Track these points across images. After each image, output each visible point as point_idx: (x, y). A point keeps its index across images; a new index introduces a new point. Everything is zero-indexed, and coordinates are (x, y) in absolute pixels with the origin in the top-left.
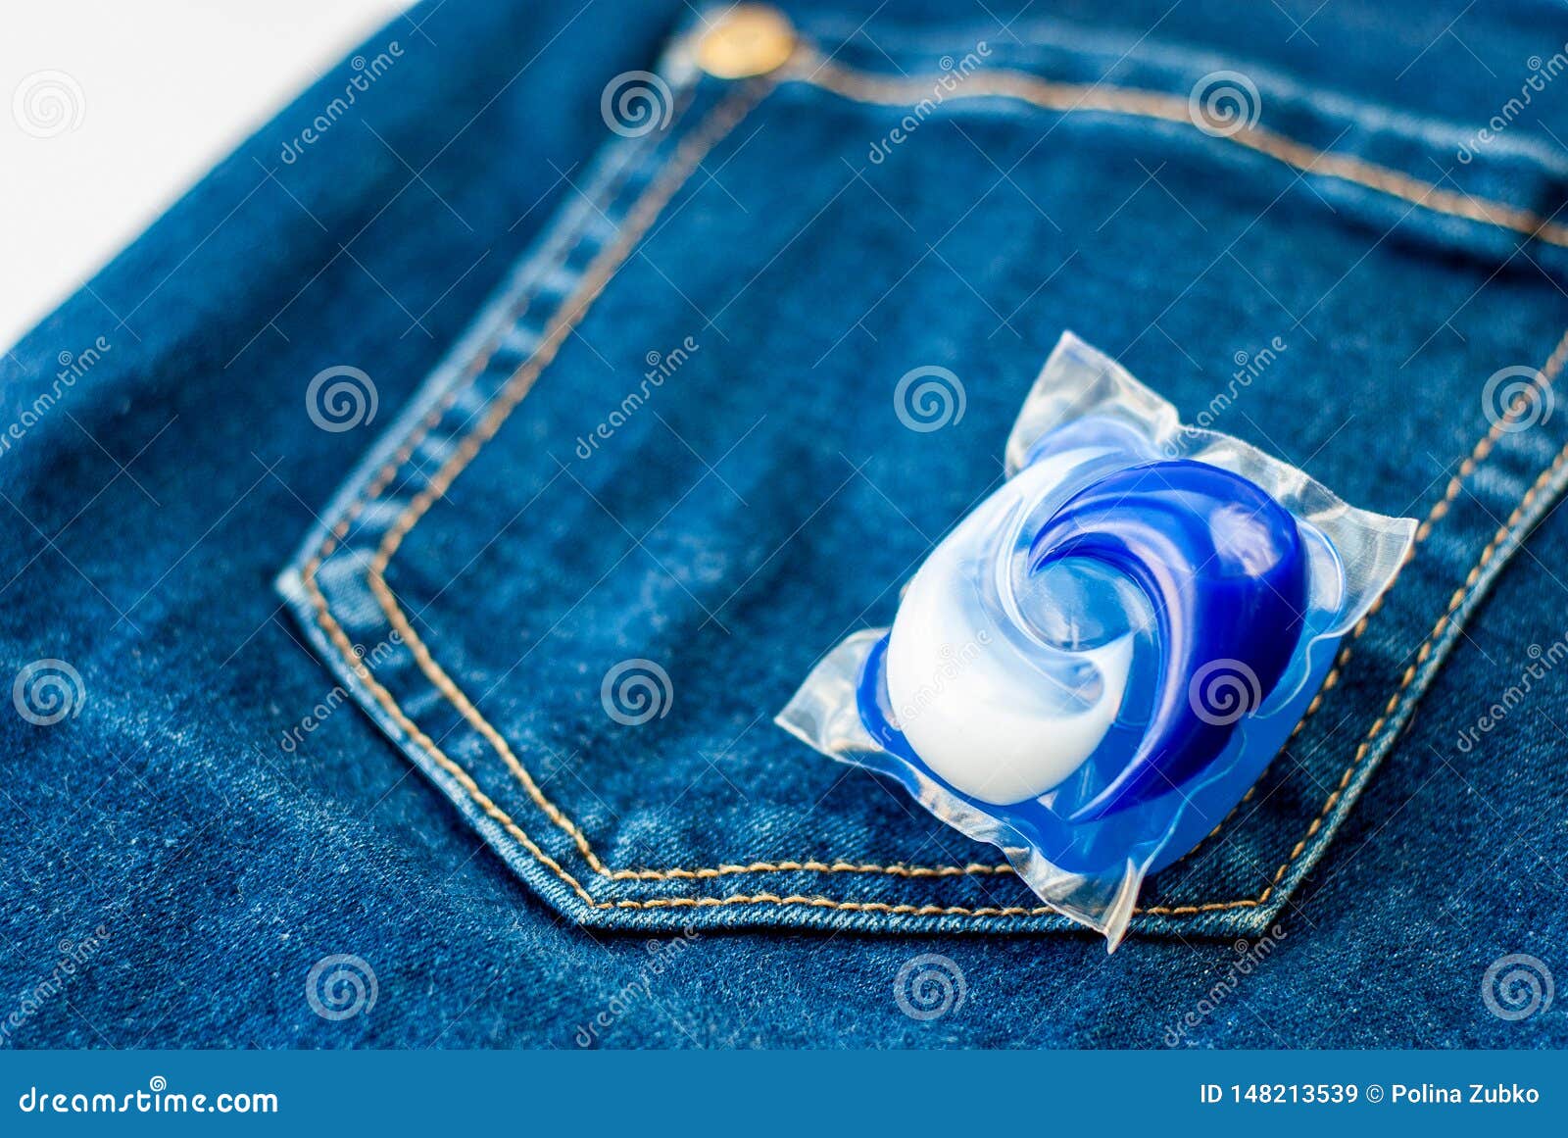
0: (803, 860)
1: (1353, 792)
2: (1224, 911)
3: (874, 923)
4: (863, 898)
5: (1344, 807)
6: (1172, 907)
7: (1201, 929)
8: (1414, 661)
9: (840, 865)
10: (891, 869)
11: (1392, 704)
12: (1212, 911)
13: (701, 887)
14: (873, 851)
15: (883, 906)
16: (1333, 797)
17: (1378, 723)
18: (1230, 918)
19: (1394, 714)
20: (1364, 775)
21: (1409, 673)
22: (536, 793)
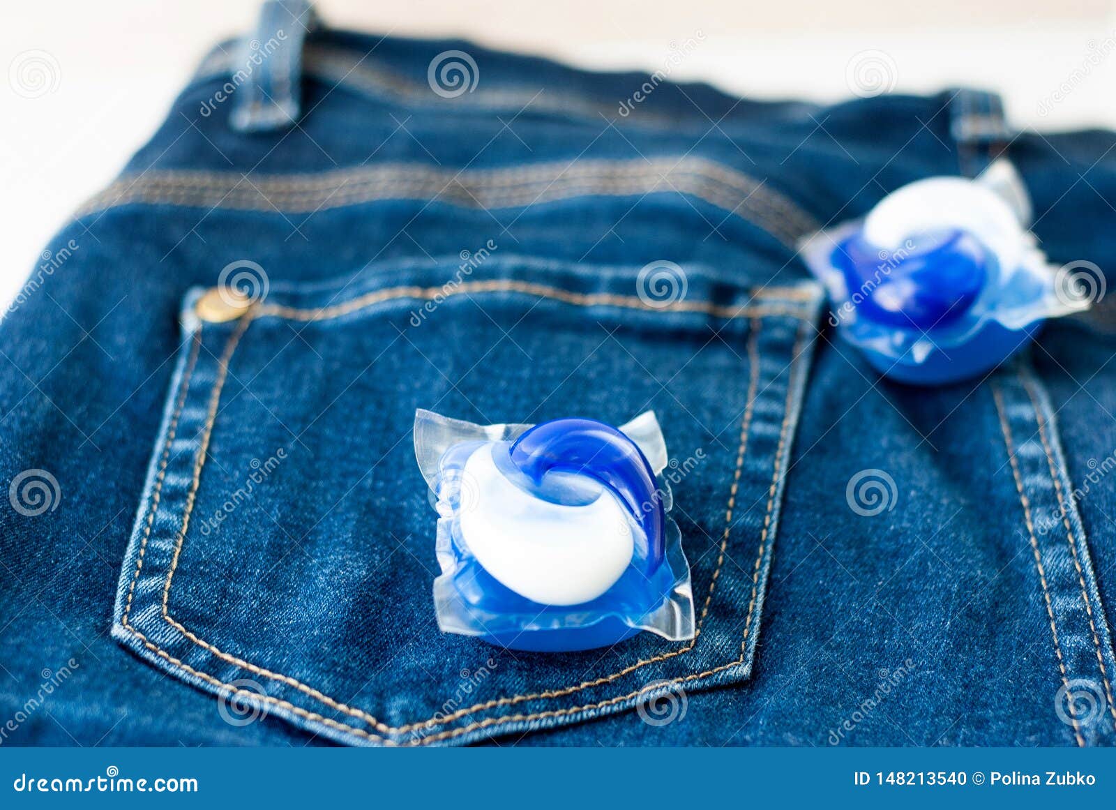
0: (497, 699)
1: (761, 598)
2: (727, 670)
3: (551, 723)
4: (539, 711)
5: (759, 605)
6: (699, 674)
7: (719, 681)
8: (763, 526)
9: (517, 698)
10: (544, 695)
11: (761, 550)
12: (720, 671)
13: (449, 726)
14: (531, 689)
15: (550, 713)
16: (752, 603)
17: (758, 561)
18: (731, 673)
19: (765, 553)
20: (762, 588)
21: (764, 533)
22: (329, 700)
